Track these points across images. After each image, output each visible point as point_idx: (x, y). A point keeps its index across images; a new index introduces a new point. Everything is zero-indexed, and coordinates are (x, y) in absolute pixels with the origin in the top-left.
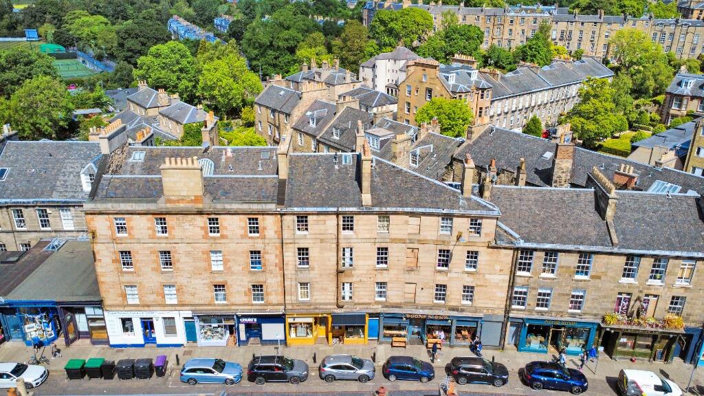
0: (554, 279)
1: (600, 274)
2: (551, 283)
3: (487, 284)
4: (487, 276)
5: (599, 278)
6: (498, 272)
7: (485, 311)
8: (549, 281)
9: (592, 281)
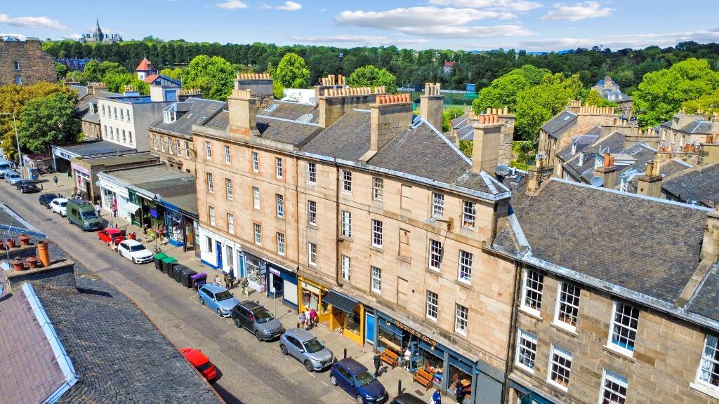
0: (573, 336)
1: (652, 355)
2: (569, 341)
3: (483, 311)
4: (483, 298)
5: (650, 361)
6: (496, 295)
7: (481, 354)
8: (566, 337)
9: (638, 364)
